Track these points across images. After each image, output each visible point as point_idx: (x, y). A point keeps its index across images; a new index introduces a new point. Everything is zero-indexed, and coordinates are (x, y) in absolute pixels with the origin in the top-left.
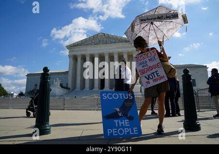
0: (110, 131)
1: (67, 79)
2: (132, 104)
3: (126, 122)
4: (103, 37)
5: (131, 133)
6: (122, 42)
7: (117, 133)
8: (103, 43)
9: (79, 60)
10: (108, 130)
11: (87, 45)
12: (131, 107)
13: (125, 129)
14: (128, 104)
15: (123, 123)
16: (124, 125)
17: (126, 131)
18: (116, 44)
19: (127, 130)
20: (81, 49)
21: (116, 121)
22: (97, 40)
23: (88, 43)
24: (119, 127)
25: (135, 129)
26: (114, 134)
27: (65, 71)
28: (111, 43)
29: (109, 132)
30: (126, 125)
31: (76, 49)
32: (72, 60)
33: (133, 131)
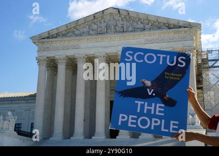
0: (123, 117)
1: (33, 113)
2: (181, 78)
3: (158, 108)
4: (117, 17)
5: (163, 129)
6: (159, 28)
7: (136, 124)
8: (116, 32)
9: (62, 69)
10: (121, 115)
11: (81, 35)
12: (176, 82)
13: (154, 120)
14: (172, 76)
15: (153, 108)
16: (153, 113)
17: (153, 124)
18: (146, 32)
19: (156, 122)
20: (66, 43)
21: (139, 103)
22: (103, 25)
23: (81, 31)
24: (141, 114)
25: (174, 124)
26: (130, 125)
27: (29, 94)
28: (135, 30)
29: (120, 120)
30: (157, 113)
31: (54, 44)
32: (44, 68)
33: (167, 126)
